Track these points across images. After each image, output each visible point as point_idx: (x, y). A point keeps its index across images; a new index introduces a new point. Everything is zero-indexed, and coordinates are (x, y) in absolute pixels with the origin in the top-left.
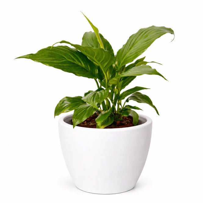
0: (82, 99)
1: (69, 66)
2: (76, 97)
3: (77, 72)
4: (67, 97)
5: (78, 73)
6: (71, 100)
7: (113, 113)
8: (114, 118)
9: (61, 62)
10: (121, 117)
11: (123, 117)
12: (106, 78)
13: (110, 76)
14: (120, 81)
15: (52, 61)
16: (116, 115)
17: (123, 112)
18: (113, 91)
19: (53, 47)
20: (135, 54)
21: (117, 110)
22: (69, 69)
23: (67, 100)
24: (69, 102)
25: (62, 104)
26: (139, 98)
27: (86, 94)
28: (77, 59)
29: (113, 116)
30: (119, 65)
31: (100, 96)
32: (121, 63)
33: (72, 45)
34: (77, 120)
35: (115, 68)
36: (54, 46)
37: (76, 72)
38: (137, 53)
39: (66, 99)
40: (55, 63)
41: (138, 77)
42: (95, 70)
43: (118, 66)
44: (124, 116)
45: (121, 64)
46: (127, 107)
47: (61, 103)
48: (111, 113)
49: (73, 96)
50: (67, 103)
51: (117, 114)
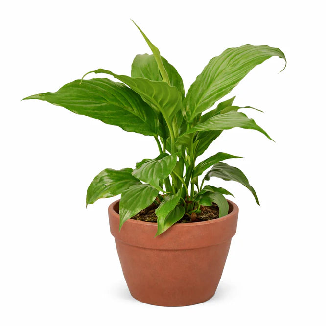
0: (133, 174)
1: (112, 114)
2: (123, 170)
3: (126, 124)
4: (107, 171)
5: (128, 126)
6: (114, 176)
7: (184, 199)
8: (186, 209)
9: (98, 107)
10: (197, 208)
11: (202, 208)
12: (171, 136)
13: (179, 132)
14: (194, 141)
15: (84, 106)
16: (189, 204)
17: (200, 197)
18: (183, 160)
19: (84, 81)
20: (218, 92)
21: (190, 195)
22: (112, 118)
23: (108, 176)
24: (112, 179)
25: (99, 182)
26: (226, 173)
27: (139, 165)
28: (125, 100)
29: (183, 205)
30: (192, 112)
31: (162, 167)
32: (195, 109)
33: (115, 76)
34: (126, 210)
35: (185, 117)
36: (85, 79)
37: (124, 123)
38: (221, 89)
39: (106, 174)
40: (89, 109)
41: (225, 133)
42: (155, 120)
43: (190, 114)
44: (203, 205)
45: (195, 111)
46: (207, 189)
47: (98, 180)
48: (180, 199)
49: (118, 167)
50: (108, 181)
51: (191, 201)
